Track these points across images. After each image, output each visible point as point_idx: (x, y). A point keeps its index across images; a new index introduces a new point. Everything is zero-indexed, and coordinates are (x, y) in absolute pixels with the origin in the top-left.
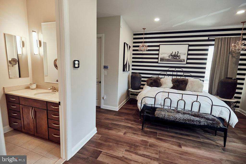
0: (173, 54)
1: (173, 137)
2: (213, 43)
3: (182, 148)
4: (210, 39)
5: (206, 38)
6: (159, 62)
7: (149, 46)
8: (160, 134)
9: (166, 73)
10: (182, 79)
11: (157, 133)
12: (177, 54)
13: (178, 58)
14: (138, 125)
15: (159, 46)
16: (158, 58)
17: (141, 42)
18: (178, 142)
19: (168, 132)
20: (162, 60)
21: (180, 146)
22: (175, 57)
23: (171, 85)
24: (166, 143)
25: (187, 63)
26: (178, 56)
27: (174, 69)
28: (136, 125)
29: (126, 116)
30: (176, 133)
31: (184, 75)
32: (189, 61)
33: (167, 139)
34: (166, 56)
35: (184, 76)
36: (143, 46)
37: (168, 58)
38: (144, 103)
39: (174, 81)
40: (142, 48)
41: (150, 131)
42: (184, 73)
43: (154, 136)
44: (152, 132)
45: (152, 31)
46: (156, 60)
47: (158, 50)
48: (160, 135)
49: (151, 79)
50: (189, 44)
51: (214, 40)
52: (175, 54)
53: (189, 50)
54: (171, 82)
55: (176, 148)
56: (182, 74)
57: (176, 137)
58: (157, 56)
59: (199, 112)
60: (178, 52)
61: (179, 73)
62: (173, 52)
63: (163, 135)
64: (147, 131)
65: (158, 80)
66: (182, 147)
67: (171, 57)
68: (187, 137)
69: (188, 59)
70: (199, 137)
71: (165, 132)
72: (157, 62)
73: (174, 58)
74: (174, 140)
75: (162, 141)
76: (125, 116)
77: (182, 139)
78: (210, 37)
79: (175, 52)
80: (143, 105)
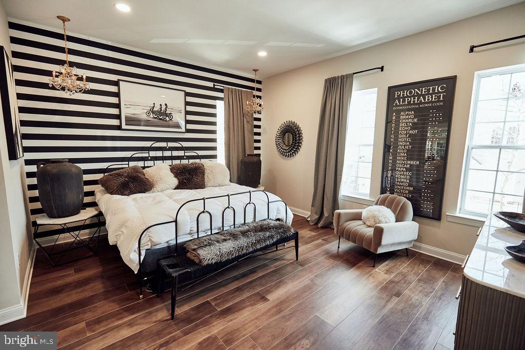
0: (155, 109)
1: (239, 289)
2: (221, 95)
3: (271, 300)
4: (216, 87)
5: (211, 84)
6: (124, 127)
7: (90, 79)
8: (217, 300)
9: (147, 155)
10: (192, 164)
11: (208, 302)
12: (165, 109)
13: (167, 118)
14: (150, 313)
15: (116, 83)
16: (118, 117)
17: (61, 62)
18: (256, 294)
19: (224, 286)
20: (131, 121)
21: (264, 299)
22: (162, 116)
23: (175, 181)
24: (244, 310)
25: (188, 131)
26: (167, 115)
27: (163, 144)
28: (144, 317)
29: (84, 313)
30: (238, 279)
31: (186, 156)
32: (190, 127)
33: (235, 301)
34: (141, 113)
35: (186, 159)
36: (69, 75)
37: (144, 117)
38: (148, 245)
39: (176, 171)
40: (68, 83)
41: (192, 309)
42: (185, 152)
43: (209, 313)
44: (198, 307)
45: (85, 35)
46: (115, 122)
47: (117, 95)
48: (219, 301)
49: (119, 175)
50: (185, 91)
51: (222, 91)
52: (161, 108)
53: (187, 104)
54: (172, 175)
55: (262, 307)
56: (181, 153)
57: (243, 285)
58: (114, 111)
59: (255, 221)
60: (166, 105)
61: (175, 153)
62: (154, 104)
63: (223, 299)
64: (186, 313)
65: (140, 175)
66: (268, 297)
67: (151, 116)
68: (254, 274)
69: (188, 122)
70: (265, 266)
71: (220, 290)
72: (119, 128)
73: (161, 119)
74: (246, 294)
75: (234, 313)
76: (81, 316)
77: (254, 284)
78: (216, 84)
79: (161, 105)
80: (143, 253)
